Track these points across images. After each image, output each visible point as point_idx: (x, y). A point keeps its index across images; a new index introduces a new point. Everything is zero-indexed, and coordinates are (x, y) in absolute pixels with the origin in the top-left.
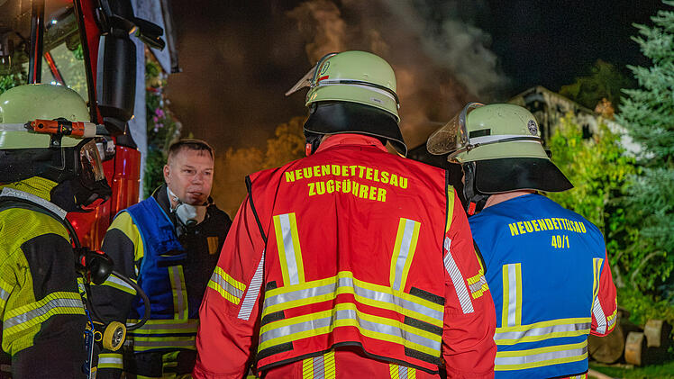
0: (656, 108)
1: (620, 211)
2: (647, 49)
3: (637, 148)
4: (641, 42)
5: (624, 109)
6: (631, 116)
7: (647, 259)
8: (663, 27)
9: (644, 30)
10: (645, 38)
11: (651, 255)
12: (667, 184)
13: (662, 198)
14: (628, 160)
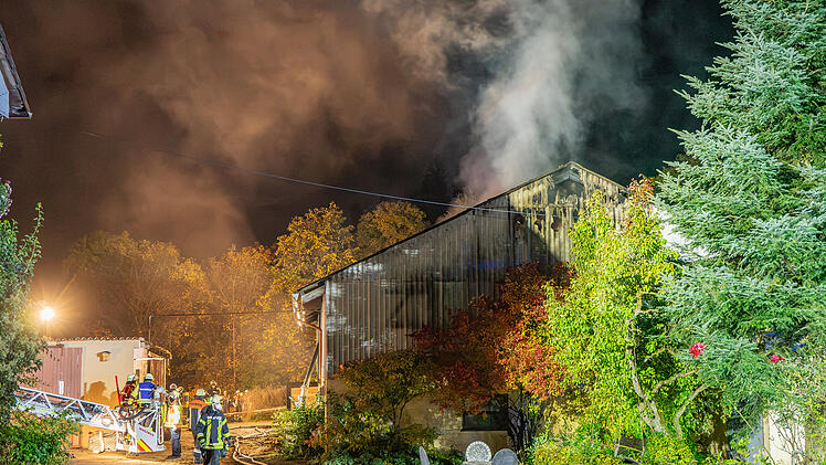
0: (708, 185)
1: (659, 326)
2: (695, 106)
3: (681, 240)
4: (687, 96)
5: (663, 187)
6: (672, 195)
7: (696, 393)
8: (719, 79)
9: (695, 82)
10: (693, 92)
11: (702, 388)
12: (710, 286)
13: (705, 307)
14: (668, 254)
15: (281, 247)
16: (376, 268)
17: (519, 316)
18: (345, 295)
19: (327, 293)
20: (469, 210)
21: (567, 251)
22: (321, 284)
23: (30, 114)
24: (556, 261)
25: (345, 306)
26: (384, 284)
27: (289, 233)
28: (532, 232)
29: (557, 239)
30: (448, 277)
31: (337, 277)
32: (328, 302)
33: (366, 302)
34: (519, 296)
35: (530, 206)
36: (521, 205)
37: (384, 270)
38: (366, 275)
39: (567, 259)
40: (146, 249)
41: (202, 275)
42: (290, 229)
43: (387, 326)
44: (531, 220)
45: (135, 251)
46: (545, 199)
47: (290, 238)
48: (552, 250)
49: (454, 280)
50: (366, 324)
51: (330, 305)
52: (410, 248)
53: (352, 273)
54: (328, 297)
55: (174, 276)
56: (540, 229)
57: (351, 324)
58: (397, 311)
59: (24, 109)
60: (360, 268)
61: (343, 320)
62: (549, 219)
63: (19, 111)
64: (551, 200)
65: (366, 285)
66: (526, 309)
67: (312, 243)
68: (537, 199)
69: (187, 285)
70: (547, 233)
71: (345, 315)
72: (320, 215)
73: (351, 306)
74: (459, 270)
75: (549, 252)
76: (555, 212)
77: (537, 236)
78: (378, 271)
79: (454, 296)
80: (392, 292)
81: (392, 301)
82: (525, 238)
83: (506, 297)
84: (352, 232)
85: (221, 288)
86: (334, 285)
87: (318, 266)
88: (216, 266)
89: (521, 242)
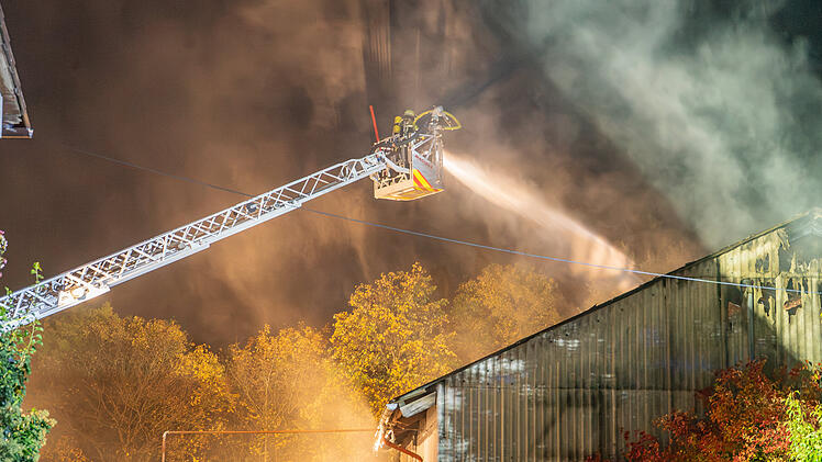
15: (339, 331)
16: (514, 366)
17: (740, 445)
18: (467, 408)
19: (440, 403)
20: (657, 280)
21: (809, 345)
22: (431, 389)
23: (31, 131)
24: (793, 359)
25: (467, 423)
26: (528, 390)
27: (350, 310)
28: (754, 315)
29: (794, 327)
30: (623, 383)
31: (454, 382)
32: (440, 418)
33: (499, 417)
34: (736, 414)
35: (753, 275)
36: (737, 274)
37: (526, 370)
38: (497, 377)
39: (810, 358)
40: (136, 330)
41: (220, 369)
42: (352, 303)
43: (530, 451)
44: (753, 297)
45: (121, 332)
46: (774, 264)
47: (353, 318)
48: (786, 342)
49: (634, 387)
50: (498, 453)
51: (444, 421)
52: (567, 337)
53: (478, 375)
54: (440, 411)
55: (179, 371)
56: (766, 310)
57: (475, 450)
58: (546, 431)
59: (22, 125)
60: (490, 366)
61: (462, 446)
62: (781, 295)
63: (15, 126)
64: (784, 266)
65: (499, 393)
66: (750, 435)
67: (386, 325)
68: (762, 264)
69: (196, 385)
70: (778, 318)
71: (467, 437)
72: (396, 283)
73: (475, 423)
74: (642, 372)
75: (782, 347)
76: (790, 285)
77: (763, 322)
78: (517, 372)
79: (634, 413)
80: (537, 404)
81: (537, 417)
82: (744, 325)
83: (717, 415)
84: (445, 309)
85: (247, 390)
86: (450, 391)
87: (395, 360)
88: (241, 357)
89: (737, 330)
